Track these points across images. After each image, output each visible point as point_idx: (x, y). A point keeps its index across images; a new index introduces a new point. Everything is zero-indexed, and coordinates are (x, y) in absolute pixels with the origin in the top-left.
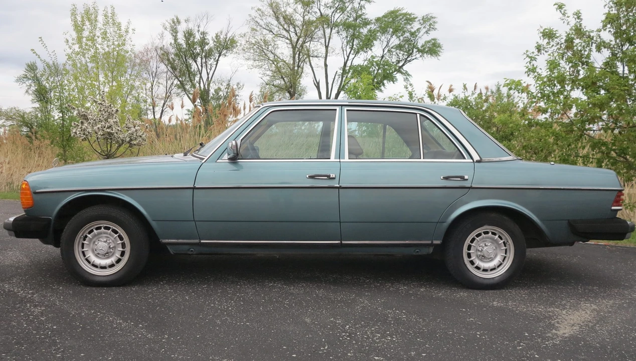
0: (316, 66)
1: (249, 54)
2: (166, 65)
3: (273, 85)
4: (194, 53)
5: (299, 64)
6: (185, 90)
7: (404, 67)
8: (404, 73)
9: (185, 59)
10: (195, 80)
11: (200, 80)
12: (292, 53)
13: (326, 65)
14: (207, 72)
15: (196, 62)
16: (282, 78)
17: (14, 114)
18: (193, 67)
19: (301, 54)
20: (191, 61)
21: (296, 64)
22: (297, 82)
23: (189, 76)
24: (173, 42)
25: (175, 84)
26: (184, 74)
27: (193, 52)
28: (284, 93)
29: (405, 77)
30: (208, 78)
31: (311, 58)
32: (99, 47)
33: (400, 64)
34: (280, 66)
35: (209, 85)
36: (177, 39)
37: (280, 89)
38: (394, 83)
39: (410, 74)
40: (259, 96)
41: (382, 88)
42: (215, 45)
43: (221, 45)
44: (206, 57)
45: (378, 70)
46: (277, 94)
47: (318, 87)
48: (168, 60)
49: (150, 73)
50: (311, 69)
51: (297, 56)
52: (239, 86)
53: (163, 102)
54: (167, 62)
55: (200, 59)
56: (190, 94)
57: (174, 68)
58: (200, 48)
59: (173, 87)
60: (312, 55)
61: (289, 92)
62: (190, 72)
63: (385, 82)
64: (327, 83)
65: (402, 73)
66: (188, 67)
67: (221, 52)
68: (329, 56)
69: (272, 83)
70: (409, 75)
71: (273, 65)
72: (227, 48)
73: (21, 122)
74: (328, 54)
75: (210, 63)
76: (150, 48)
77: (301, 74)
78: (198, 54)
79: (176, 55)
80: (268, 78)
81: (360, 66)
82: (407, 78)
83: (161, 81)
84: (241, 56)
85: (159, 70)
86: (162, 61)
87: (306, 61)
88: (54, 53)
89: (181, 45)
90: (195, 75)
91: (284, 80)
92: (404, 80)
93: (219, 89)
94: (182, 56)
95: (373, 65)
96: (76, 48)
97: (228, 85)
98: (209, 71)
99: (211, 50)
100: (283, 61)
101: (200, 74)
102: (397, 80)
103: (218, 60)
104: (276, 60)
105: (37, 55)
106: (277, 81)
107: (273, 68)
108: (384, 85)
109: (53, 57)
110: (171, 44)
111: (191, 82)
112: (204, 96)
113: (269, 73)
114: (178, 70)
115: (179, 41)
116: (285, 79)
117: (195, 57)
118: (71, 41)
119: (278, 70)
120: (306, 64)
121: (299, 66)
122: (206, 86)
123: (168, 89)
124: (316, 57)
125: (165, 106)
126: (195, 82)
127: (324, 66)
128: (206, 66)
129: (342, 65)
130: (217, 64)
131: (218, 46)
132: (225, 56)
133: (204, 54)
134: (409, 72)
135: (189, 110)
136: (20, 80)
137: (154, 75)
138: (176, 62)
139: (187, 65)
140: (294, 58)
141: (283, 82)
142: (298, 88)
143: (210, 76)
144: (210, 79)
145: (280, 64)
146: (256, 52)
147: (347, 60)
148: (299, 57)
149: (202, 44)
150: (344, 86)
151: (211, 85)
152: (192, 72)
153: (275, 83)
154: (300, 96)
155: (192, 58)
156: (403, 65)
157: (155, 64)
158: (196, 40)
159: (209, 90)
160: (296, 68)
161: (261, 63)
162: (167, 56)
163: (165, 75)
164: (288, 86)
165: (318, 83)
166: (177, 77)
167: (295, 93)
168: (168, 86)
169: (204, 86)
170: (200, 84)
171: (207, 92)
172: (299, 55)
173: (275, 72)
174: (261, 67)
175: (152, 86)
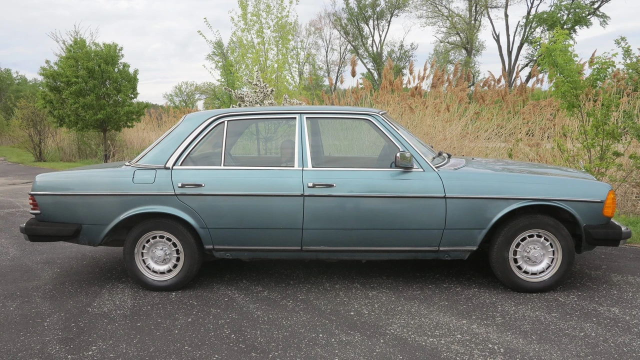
0: (496, 18)
1: (422, 11)
2: (338, 31)
3: (448, 43)
4: (365, 17)
5: (476, 17)
6: (358, 54)
7: (601, 9)
8: (600, 16)
9: (358, 23)
10: (367, 43)
11: (373, 43)
12: (467, 6)
13: (506, 16)
14: (380, 35)
15: (368, 25)
16: (458, 34)
17: (206, 89)
18: (365, 30)
19: (478, 6)
20: (363, 25)
21: (473, 18)
22: (474, 38)
23: (362, 40)
24: (345, 6)
25: (349, 49)
26: (356, 39)
27: (365, 15)
28: (460, 51)
29: (602, 20)
30: (381, 40)
31: (489, 9)
32: (264, 21)
33: (596, 6)
34: (455, 21)
35: (381, 48)
36: (349, 4)
37: (455, 46)
38: (588, 28)
39: (608, 15)
40: (433, 55)
41: (574, 35)
42: (386, 6)
43: (393, 5)
44: (378, 19)
45: (568, 15)
46: (452, 52)
47: (498, 41)
48: (341, 25)
49: (324, 40)
50: (489, 21)
51: (474, 8)
52: (413, 47)
53: (337, 68)
54: (339, 28)
55: (372, 21)
56: (364, 58)
57: (347, 34)
58: (371, 11)
59: (347, 52)
60: (490, 6)
61: (466, 49)
62: (362, 36)
63: (577, 27)
64: (508, 36)
65: (598, 16)
66: (360, 30)
67: (393, 13)
68: (510, 5)
69: (447, 41)
70: (606, 17)
71: (448, 21)
72: (398, 8)
73: (213, 95)
74: (509, 3)
75: (382, 24)
76: (323, 15)
77: (479, 28)
78: (370, 17)
79: (348, 20)
80: (442, 35)
81: (546, 13)
82: (604, 21)
83: (335, 47)
84: (413, 14)
85: (332, 36)
86: (335, 27)
87: (483, 13)
88: (218, 33)
89: (353, 9)
90: (368, 38)
91: (460, 36)
92: (601, 24)
93: (393, 51)
94: (354, 20)
95: (561, 10)
96: (242, 24)
97: (402, 46)
98: (381, 33)
99: (382, 11)
100: (458, 15)
101: (373, 37)
102: (591, 24)
103: (390, 21)
104: (451, 15)
105: (203, 36)
106: (452, 37)
107: (448, 25)
108: (575, 31)
109: (218, 37)
110: (343, 9)
111: (364, 46)
112: (377, 59)
113: (444, 30)
114: (351, 35)
115: (351, 5)
116: (461, 34)
117: (367, 19)
118: (236, 19)
119: (453, 26)
120: (484, 16)
121: (476, 20)
122: (379, 49)
123: (342, 55)
124: (495, 7)
125: (340, 71)
126: (368, 45)
127: (504, 17)
128: (379, 28)
129: (526, 14)
130: (389, 26)
131: (389, 7)
132: (398, 16)
133: (375, 16)
134: (607, 14)
135: (363, 74)
136: (209, 57)
137: (328, 42)
138: (348, 27)
139: (359, 29)
140: (470, 11)
141: (458, 39)
142: (475, 43)
143: (383, 38)
144: (382, 41)
145: (456, 19)
146: (429, 8)
147: (531, 7)
148: (476, 9)
149: (374, 6)
150: (527, 37)
151: (384, 47)
152: (364, 36)
153: (450, 40)
154: (478, 52)
155: (364, 22)
156: (600, 6)
157: (329, 30)
158: (367, 3)
159: (382, 53)
160: (473, 22)
161: (434, 20)
162: (340, 21)
163: (338, 41)
164: (465, 43)
165: (498, 36)
166: (349, 42)
167: (472, 49)
168: (342, 52)
169: (377, 48)
170: (372, 47)
171: (380, 54)
172: (476, 7)
173: (450, 29)
174: (435, 24)
175: (327, 52)
